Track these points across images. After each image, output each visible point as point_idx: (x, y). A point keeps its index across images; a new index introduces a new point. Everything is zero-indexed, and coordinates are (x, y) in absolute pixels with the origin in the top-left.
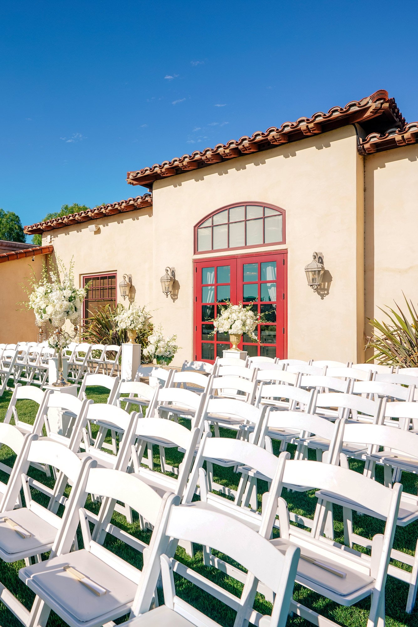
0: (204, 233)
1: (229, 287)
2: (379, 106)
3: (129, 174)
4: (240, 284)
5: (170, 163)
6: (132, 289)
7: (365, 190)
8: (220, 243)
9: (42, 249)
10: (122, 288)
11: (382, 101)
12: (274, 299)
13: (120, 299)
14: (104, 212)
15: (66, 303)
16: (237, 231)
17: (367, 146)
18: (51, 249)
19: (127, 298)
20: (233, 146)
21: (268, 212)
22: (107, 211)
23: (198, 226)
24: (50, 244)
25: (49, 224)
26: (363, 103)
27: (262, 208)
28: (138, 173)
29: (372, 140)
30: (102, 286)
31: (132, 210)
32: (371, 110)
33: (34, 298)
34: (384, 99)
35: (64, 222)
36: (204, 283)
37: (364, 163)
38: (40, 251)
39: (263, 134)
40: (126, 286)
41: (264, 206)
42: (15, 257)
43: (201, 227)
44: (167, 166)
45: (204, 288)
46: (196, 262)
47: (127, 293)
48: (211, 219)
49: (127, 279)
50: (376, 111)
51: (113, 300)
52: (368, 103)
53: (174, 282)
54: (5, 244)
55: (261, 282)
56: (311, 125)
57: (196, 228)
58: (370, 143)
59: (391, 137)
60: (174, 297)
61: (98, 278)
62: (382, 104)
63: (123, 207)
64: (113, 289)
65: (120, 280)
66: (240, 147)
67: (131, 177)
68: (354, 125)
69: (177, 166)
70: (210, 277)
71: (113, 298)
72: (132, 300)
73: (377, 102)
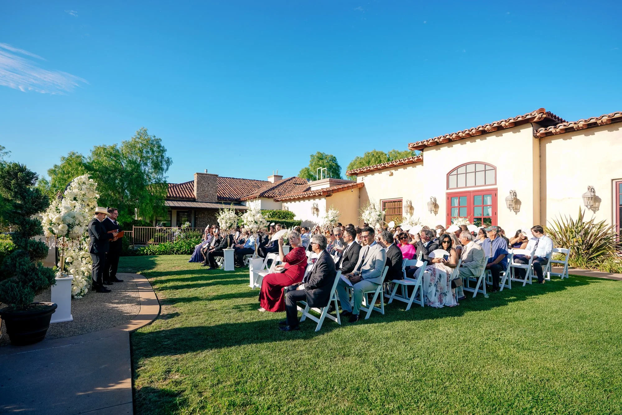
0: (453, 178)
1: (466, 208)
2: (541, 116)
3: (409, 145)
4: (472, 206)
5: (433, 140)
6: (411, 208)
7: (540, 157)
8: (462, 183)
9: (357, 185)
10: (405, 208)
11: (542, 114)
12: (491, 215)
13: (404, 215)
14: (395, 164)
15: (378, 217)
16: (471, 177)
17: (538, 134)
18: (363, 185)
19: (409, 214)
20: (467, 132)
21: (488, 168)
22: (397, 164)
23: (449, 174)
24: (363, 182)
25: (362, 170)
26: (533, 114)
27: (484, 165)
28: (414, 144)
29: (541, 131)
30: (394, 207)
31: (412, 163)
32: (537, 118)
33: (364, 215)
34: (543, 113)
35: (371, 169)
36: (452, 206)
37: (540, 142)
38: (356, 186)
39: (482, 127)
40: (408, 207)
41: (485, 164)
42: (342, 189)
43: (451, 174)
44: (431, 141)
45: (452, 209)
46: (447, 194)
47: (409, 211)
48: (456, 171)
49: (409, 203)
50: (539, 118)
51: (400, 215)
52: (535, 114)
53: (435, 205)
54: (333, 181)
55: (484, 205)
56: (507, 124)
57: (448, 175)
58: (540, 133)
59: (550, 130)
60: (436, 213)
61: (391, 202)
62: (542, 115)
63: (406, 162)
64: (400, 208)
65: (404, 203)
66: (471, 133)
67: (410, 146)
68: (531, 123)
69: (436, 142)
70: (456, 202)
71: (400, 214)
72: (412, 214)
73: (540, 114)
